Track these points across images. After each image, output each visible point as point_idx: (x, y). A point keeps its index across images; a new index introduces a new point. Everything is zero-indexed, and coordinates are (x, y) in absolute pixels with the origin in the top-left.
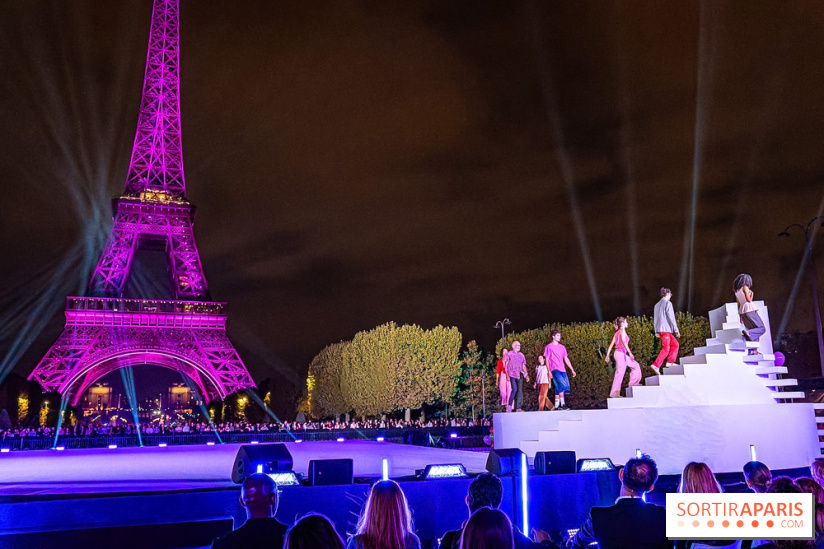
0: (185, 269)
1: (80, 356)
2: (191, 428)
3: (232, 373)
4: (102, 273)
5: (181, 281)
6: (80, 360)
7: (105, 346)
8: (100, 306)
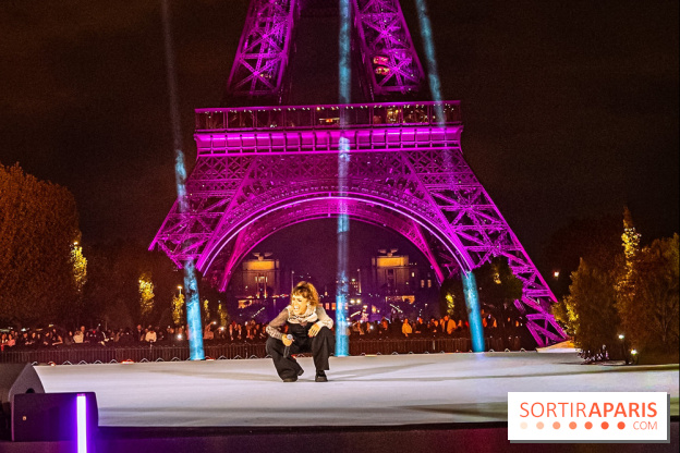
0: (382, 45)
1: (223, 208)
2: (419, 327)
3: (480, 228)
4: (247, 65)
5: (377, 66)
6: (226, 215)
7: (262, 191)
8: (247, 122)
